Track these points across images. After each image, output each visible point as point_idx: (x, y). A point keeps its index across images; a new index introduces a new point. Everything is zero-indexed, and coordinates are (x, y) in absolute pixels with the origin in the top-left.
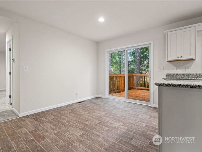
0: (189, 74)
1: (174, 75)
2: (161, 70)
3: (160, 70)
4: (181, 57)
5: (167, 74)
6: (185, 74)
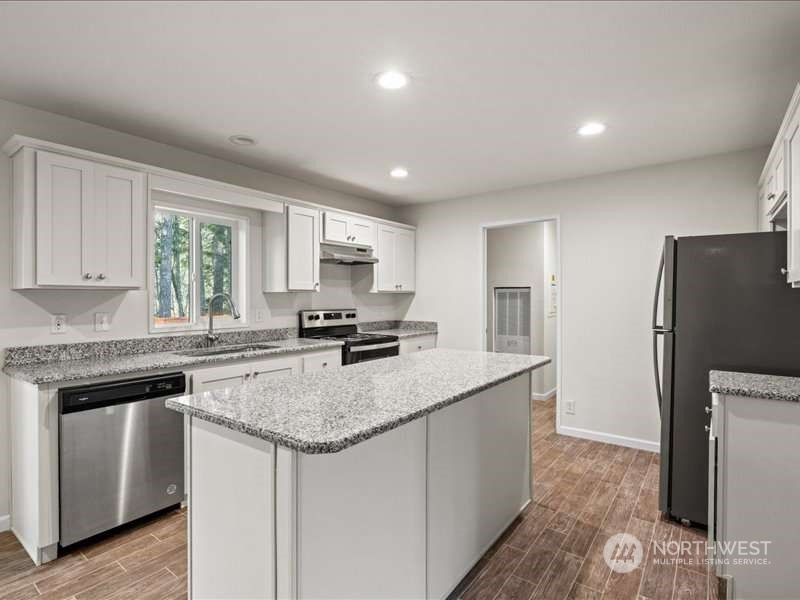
0: (109, 344)
1: (47, 350)
4: (101, 278)
5: (10, 350)
6: (94, 344)
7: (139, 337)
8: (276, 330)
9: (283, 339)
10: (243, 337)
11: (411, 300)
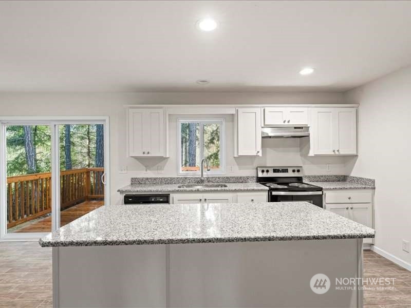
0: (162, 178)
1: (142, 179)
2: (123, 172)
3: (122, 170)
4: (148, 153)
5: (132, 179)
6: (157, 178)
7: (174, 177)
8: (241, 177)
9: (245, 182)
10: (221, 180)
11: (356, 160)
